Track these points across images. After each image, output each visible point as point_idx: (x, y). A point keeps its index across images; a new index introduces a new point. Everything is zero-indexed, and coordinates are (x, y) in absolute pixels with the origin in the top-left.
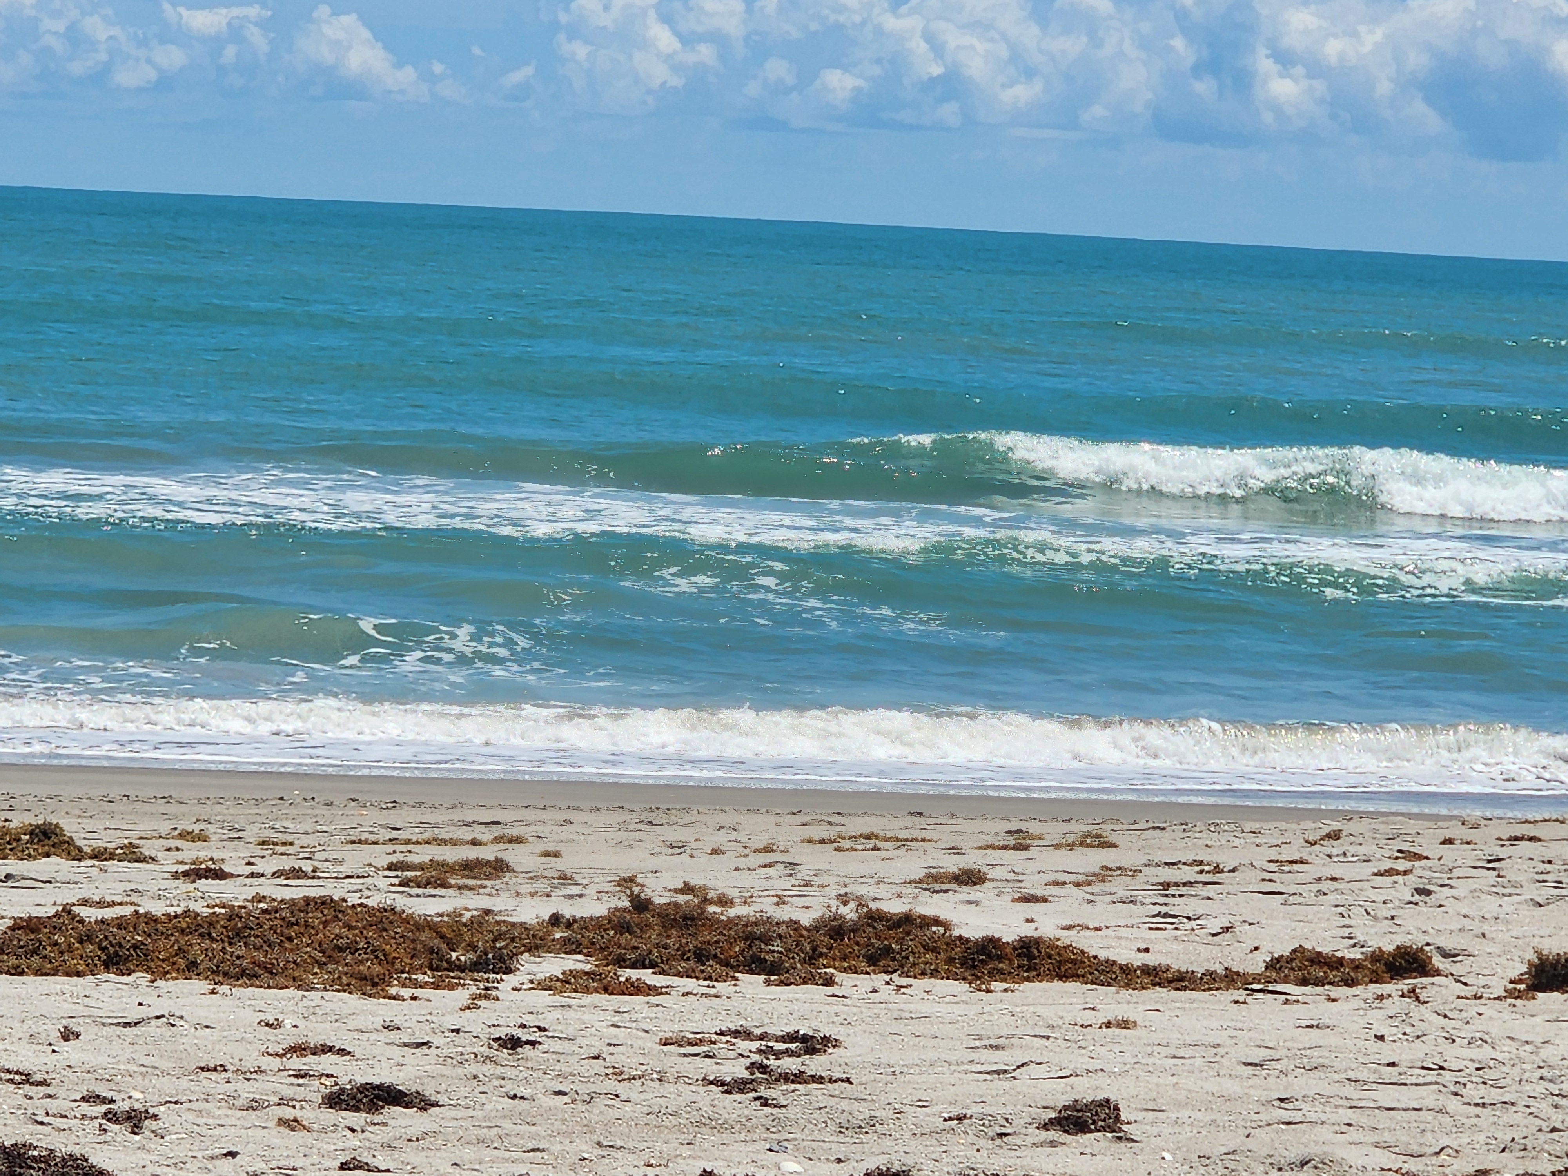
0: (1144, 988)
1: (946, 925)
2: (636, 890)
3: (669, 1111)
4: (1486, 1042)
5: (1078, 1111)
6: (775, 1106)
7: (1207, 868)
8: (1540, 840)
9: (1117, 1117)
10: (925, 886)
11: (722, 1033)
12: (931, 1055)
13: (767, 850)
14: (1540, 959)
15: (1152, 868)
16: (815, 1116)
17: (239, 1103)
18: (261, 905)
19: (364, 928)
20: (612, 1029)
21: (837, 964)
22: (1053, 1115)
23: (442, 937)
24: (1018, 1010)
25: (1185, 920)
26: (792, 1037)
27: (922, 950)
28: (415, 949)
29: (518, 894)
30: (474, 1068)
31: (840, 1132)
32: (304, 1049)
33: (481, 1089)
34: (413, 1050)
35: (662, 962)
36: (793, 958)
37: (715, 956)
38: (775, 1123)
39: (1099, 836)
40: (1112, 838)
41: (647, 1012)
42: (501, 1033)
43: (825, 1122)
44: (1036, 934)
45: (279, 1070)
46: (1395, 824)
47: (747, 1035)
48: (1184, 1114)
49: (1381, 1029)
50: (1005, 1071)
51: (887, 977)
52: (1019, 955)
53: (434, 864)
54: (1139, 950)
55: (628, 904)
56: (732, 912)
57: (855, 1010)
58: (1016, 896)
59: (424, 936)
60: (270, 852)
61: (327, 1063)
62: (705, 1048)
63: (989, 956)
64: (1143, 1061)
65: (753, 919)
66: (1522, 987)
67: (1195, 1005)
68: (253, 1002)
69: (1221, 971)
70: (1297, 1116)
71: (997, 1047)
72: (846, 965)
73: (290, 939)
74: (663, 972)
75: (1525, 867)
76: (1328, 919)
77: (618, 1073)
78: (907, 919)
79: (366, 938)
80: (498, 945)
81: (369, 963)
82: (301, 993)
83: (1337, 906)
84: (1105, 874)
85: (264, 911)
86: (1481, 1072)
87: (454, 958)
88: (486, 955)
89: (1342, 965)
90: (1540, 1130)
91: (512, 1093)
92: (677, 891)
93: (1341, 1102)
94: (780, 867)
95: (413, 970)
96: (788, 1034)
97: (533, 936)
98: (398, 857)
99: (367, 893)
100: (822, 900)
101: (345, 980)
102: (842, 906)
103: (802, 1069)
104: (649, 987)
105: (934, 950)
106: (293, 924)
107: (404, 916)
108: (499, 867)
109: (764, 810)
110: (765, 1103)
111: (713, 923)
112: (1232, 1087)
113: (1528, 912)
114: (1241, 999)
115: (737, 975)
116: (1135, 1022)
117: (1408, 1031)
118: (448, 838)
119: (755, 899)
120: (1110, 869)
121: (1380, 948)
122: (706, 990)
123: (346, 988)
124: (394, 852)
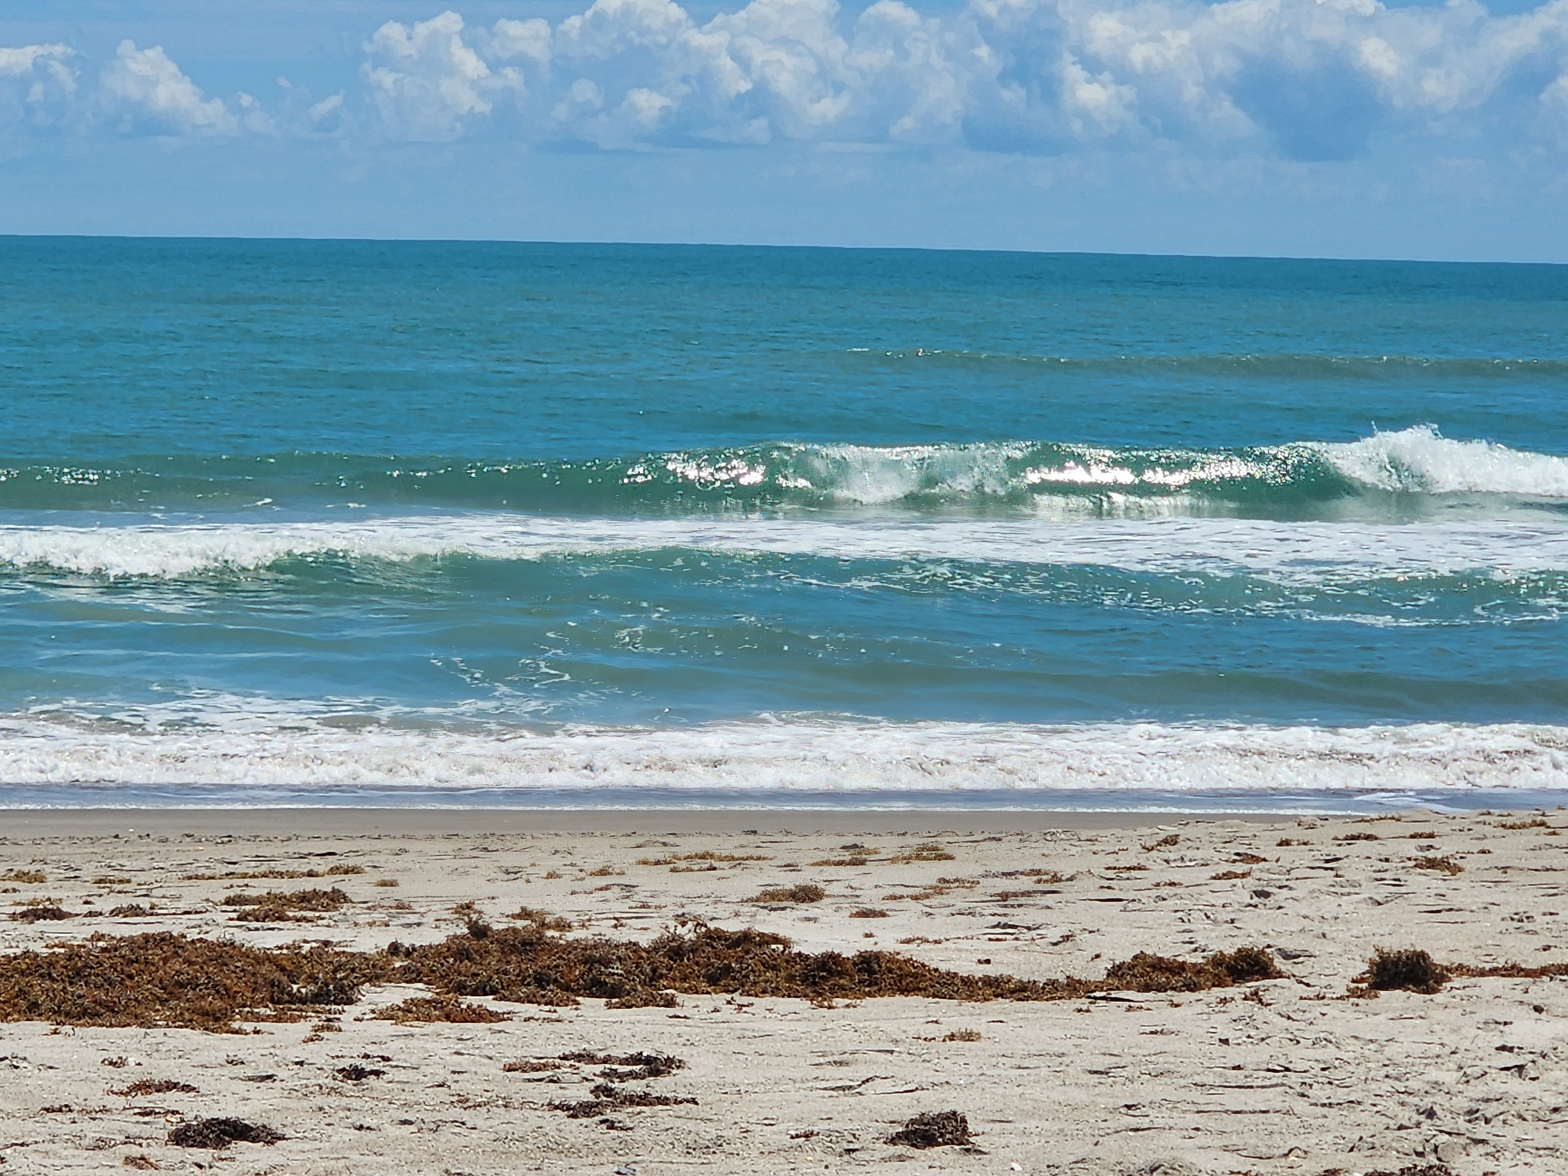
0: (986, 1000)
1: (786, 943)
2: (474, 917)
3: (516, 1136)
4: (1330, 1042)
5: (925, 1125)
6: (622, 1129)
7: (1045, 877)
8: (1376, 838)
9: (965, 1130)
10: (762, 904)
11: (565, 1058)
12: (776, 1073)
13: (603, 872)
14: (1381, 957)
15: (990, 879)
16: (662, 1137)
17: (85, 1142)
18: (101, 944)
19: (204, 963)
20: (456, 1056)
21: (677, 985)
22: (901, 1130)
23: (283, 969)
24: (861, 1025)
25: (1025, 931)
26: (636, 1059)
27: (762, 968)
28: (256, 983)
29: (356, 924)
30: (319, 1100)
31: (688, 1153)
32: (149, 1087)
33: (328, 1121)
34: (258, 1084)
35: (503, 988)
36: (634, 980)
37: (556, 980)
38: (622, 1146)
39: (936, 849)
40: (948, 851)
41: (489, 1038)
42: (345, 1063)
43: (672, 1143)
44: (876, 949)
45: (125, 1109)
46: (1232, 827)
47: (591, 1058)
48: (1031, 1124)
49: (1225, 1032)
50: (850, 1087)
51: (728, 997)
52: (859, 970)
53: (271, 897)
54: (980, 962)
55: (466, 931)
56: (570, 936)
57: (697, 1030)
58: (854, 911)
59: (265, 969)
60: (107, 890)
61: (171, 1099)
62: (550, 1073)
63: (830, 972)
64: (988, 1073)
65: (592, 942)
66: (1364, 985)
67: (1038, 1015)
68: (96, 1042)
69: (1062, 979)
70: (1145, 1123)
71: (841, 1063)
72: (687, 985)
73: (131, 977)
74: (504, 998)
75: (1362, 865)
76: (1168, 925)
77: (463, 1101)
78: (746, 937)
79: (207, 973)
80: (338, 976)
81: (210, 998)
82: (143, 1030)
83: (1176, 911)
84: (942, 886)
85: (104, 950)
86: (1327, 1072)
87: (295, 990)
88: (327, 985)
89: (1184, 970)
90: (1387, 1128)
91: (358, 1124)
92: (514, 916)
93: (1188, 1107)
94: (616, 889)
95: (255, 1003)
96: (632, 1056)
97: (373, 966)
98: (237, 891)
99: (205, 928)
100: (659, 921)
101: (187, 1016)
102: (680, 927)
103: (647, 1090)
104: (491, 1013)
105: (774, 968)
106: (133, 962)
107: (243, 949)
108: (336, 898)
109: (598, 833)
110: (612, 1127)
111: (551, 947)
112: (1078, 1096)
113: (1365, 910)
114: (1084, 1007)
115: (578, 999)
116: (978, 1034)
117: (1252, 1034)
118: (284, 871)
119: (593, 922)
120: (948, 882)
121: (1221, 952)
122: (548, 1015)
123: (189, 1024)
124: (232, 886)
